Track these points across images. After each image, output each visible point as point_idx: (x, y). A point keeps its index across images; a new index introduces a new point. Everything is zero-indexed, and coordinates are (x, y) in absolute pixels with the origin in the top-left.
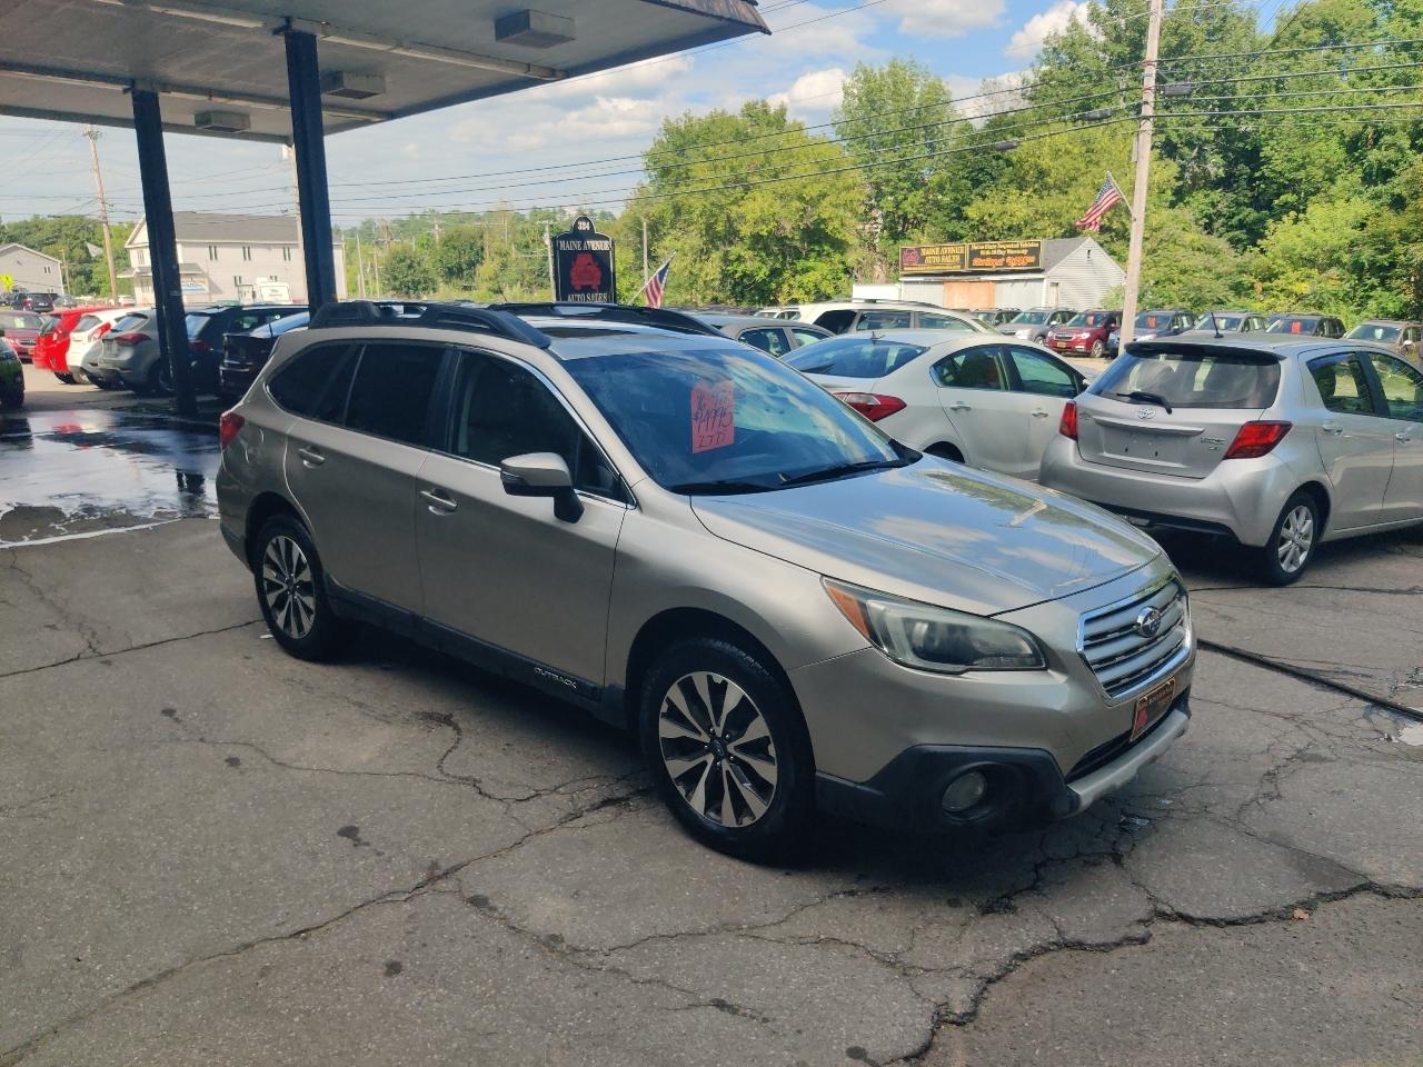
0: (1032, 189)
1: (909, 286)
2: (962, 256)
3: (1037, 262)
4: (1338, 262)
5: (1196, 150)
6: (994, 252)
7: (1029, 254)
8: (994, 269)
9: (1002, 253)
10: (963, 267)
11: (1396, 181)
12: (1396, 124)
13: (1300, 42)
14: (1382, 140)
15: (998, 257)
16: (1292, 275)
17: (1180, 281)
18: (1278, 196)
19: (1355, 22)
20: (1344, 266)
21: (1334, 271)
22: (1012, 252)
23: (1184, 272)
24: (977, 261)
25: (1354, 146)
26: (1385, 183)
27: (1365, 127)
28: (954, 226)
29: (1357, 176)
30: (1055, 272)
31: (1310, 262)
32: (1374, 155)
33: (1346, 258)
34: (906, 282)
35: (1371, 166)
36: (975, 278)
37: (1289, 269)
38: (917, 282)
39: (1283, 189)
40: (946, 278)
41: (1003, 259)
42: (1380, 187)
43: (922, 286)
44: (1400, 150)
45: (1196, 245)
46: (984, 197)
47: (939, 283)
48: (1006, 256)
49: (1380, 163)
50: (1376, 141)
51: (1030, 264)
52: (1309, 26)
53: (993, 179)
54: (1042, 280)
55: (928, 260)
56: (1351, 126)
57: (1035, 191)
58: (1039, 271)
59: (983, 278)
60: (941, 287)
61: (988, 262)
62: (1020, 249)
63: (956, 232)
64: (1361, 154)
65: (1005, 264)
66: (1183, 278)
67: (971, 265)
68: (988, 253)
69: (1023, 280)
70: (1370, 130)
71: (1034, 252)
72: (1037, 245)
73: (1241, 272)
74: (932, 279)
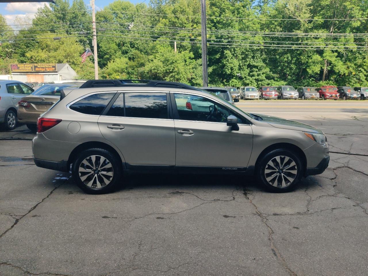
0: (45, 50)
1: (14, 76)
2: (32, 67)
3: (55, 70)
4: (124, 72)
5: (83, 43)
6: (42, 67)
7: (52, 67)
8: (42, 71)
9: (45, 67)
10: (32, 70)
11: (129, 54)
12: (127, 42)
13: (99, 20)
14: (125, 45)
15: (43, 68)
16: (115, 74)
17: (90, 75)
18: (105, 55)
19: (110, 17)
20: (125, 72)
21: (124, 74)
22: (48, 67)
23: (90, 73)
24: (37, 69)
25: (119, 45)
26: (126, 54)
27: (121, 42)
28: (22, 58)
29: (120, 52)
30: (60, 72)
31: (118, 71)
32: (124, 48)
33: (126, 71)
34: (13, 74)
35: (123, 51)
36: (37, 74)
37: (114, 73)
38: (18, 75)
39: (106, 54)
40: (27, 73)
41: (45, 69)
42: (126, 55)
43: (20, 76)
44: (128, 47)
45: (92, 66)
46: (31, 51)
47: (25, 75)
48: (46, 68)
49: (125, 50)
50: (123, 45)
51: (53, 70)
52: (101, 17)
53: (33, 46)
54: (57, 74)
55: (20, 68)
56: (118, 41)
57: (46, 50)
58: (56, 72)
59: (39, 74)
60: (26, 76)
61: (40, 69)
62: (50, 66)
63: (23, 61)
64: (121, 47)
65: (46, 70)
66: (90, 74)
67: (35, 70)
68: (40, 67)
69: (52, 74)
70: (122, 42)
71: (54, 67)
72: (55, 65)
73: (103, 73)
74: (23, 74)
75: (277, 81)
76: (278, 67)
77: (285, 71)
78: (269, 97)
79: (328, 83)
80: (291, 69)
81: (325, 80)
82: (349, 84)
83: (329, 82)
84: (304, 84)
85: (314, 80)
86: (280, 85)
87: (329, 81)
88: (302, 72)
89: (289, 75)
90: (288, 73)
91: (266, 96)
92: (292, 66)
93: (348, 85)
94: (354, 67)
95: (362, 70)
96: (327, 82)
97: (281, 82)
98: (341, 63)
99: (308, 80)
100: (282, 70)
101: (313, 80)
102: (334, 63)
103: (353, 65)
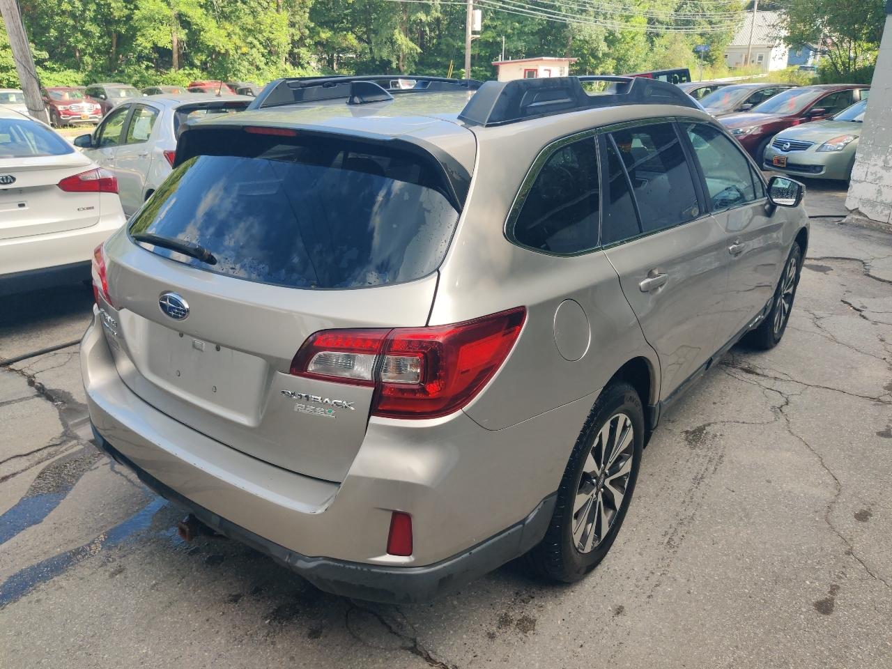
75: (53, 70)
76: (46, 29)
77: (71, 40)
78: (80, 118)
79: (190, 74)
80: (87, 34)
81: (181, 66)
82: (235, 75)
83: (191, 72)
84: (130, 77)
85: (152, 67)
86: (66, 82)
87: (191, 69)
88: (117, 46)
89: (85, 54)
90: (81, 46)
91: (70, 115)
92: (90, 27)
93: (235, 78)
94: (241, 33)
95: (256, 42)
96: (186, 72)
97: (65, 72)
98: (213, 24)
99: (137, 67)
100: (61, 38)
101: (147, 68)
102: (199, 22)
103: (237, 30)
